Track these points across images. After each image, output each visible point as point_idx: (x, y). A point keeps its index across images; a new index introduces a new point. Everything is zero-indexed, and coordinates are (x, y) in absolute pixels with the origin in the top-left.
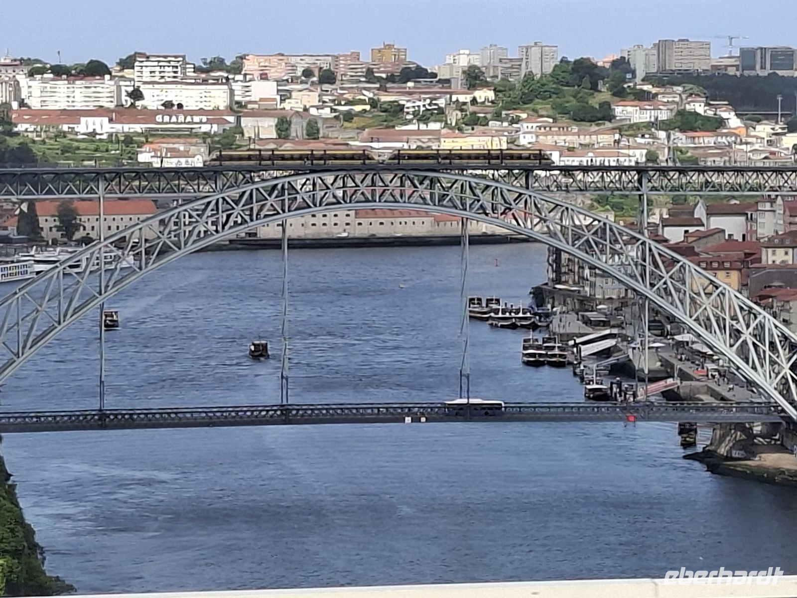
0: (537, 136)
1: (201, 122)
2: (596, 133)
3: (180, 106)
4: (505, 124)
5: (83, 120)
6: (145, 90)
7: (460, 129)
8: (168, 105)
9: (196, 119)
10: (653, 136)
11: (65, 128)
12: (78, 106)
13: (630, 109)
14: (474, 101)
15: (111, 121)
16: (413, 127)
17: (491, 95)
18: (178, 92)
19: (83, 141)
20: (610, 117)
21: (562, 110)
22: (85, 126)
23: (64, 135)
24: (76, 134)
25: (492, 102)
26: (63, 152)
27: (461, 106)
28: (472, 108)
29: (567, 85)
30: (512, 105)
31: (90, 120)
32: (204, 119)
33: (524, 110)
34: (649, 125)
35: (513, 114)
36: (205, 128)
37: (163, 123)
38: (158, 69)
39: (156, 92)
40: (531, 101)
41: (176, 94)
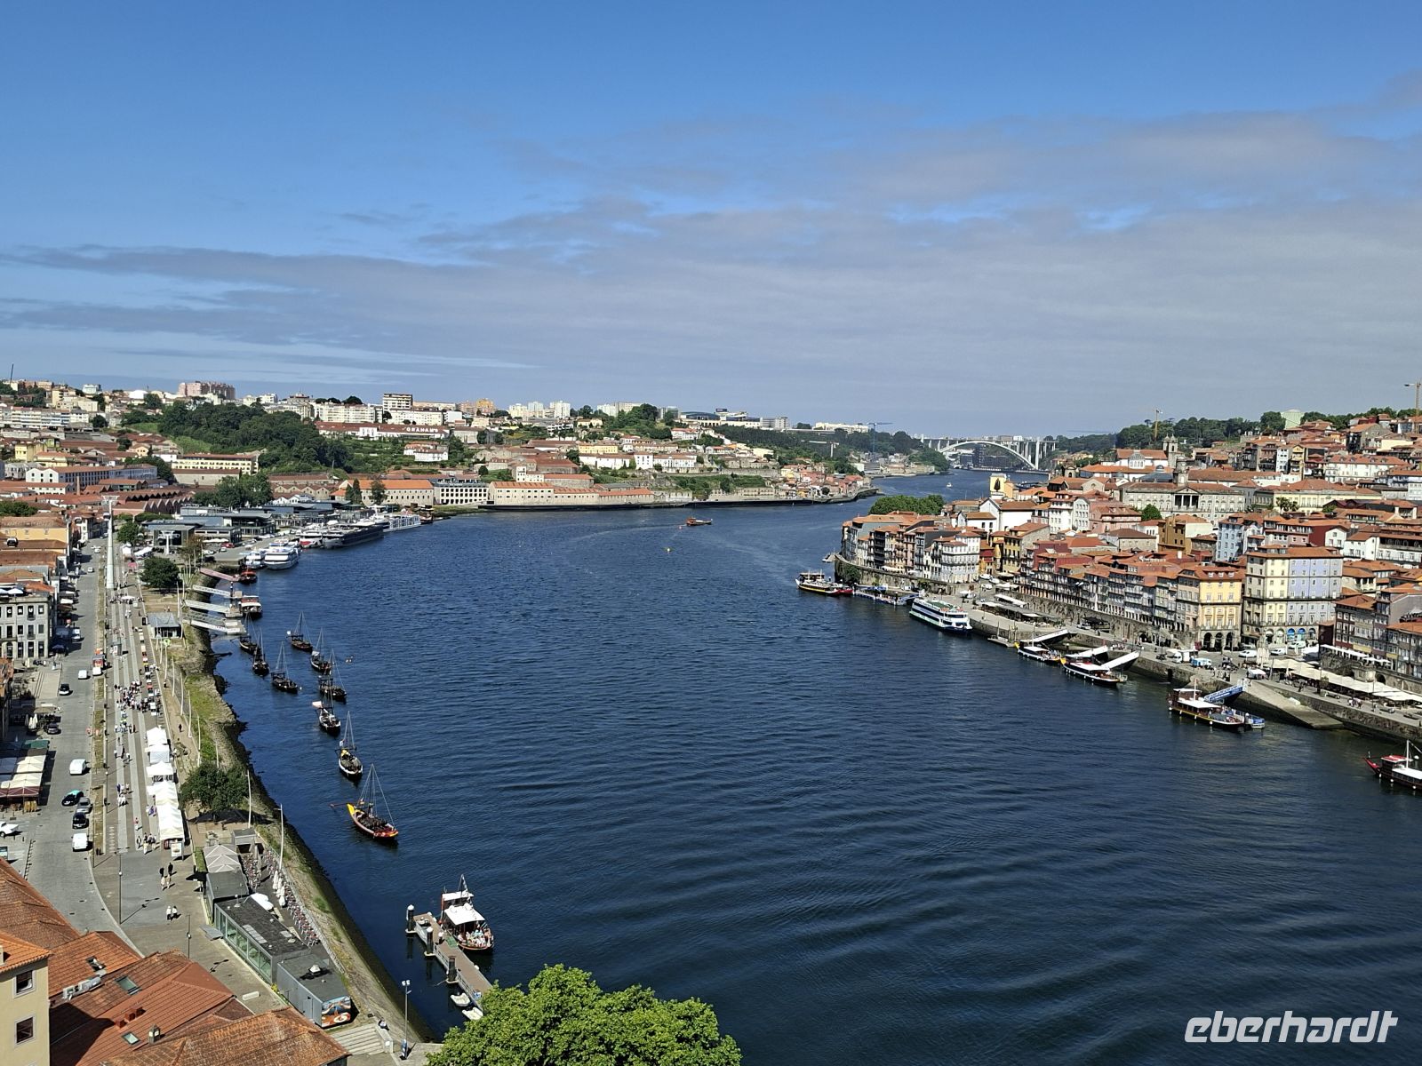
0: (634, 446)
1: (434, 432)
2: (664, 446)
3: (414, 423)
4: (613, 439)
5: (361, 429)
6: (393, 414)
7: (587, 441)
8: (407, 422)
9: (432, 430)
10: (695, 448)
11: (350, 433)
12: (351, 421)
13: (680, 432)
14: (591, 426)
15: (378, 430)
16: (556, 439)
17: (600, 422)
18: (411, 415)
19: (362, 441)
20: (670, 437)
21: (642, 433)
22: (362, 432)
23: (350, 437)
24: (357, 437)
25: (602, 426)
26: (354, 448)
27: (584, 428)
28: (591, 430)
29: (641, 418)
30: (614, 429)
31: (366, 429)
32: (437, 431)
33: (621, 431)
34: (691, 442)
35: (617, 433)
36: (437, 436)
37: (411, 432)
38: (397, 402)
39: (398, 415)
40: (623, 427)
41: (411, 416)
